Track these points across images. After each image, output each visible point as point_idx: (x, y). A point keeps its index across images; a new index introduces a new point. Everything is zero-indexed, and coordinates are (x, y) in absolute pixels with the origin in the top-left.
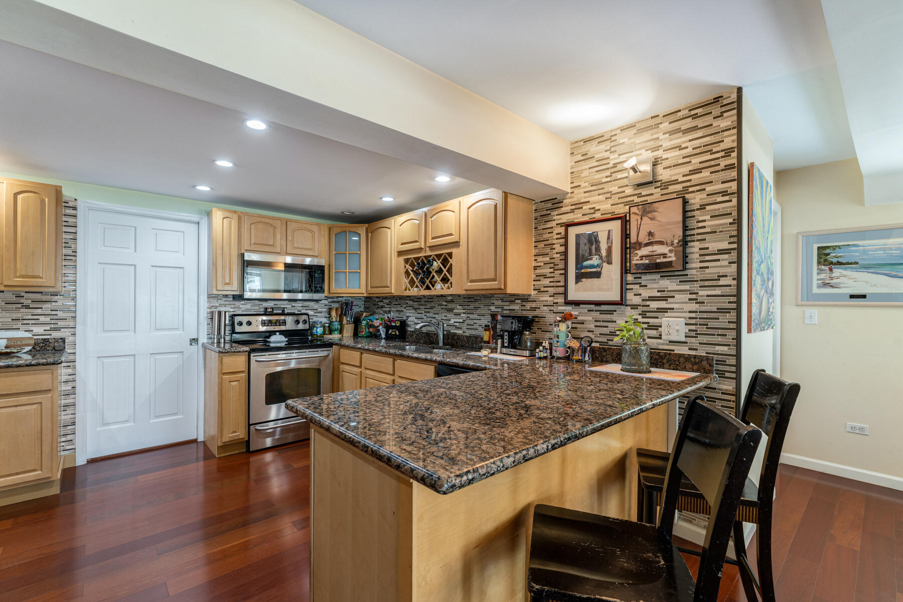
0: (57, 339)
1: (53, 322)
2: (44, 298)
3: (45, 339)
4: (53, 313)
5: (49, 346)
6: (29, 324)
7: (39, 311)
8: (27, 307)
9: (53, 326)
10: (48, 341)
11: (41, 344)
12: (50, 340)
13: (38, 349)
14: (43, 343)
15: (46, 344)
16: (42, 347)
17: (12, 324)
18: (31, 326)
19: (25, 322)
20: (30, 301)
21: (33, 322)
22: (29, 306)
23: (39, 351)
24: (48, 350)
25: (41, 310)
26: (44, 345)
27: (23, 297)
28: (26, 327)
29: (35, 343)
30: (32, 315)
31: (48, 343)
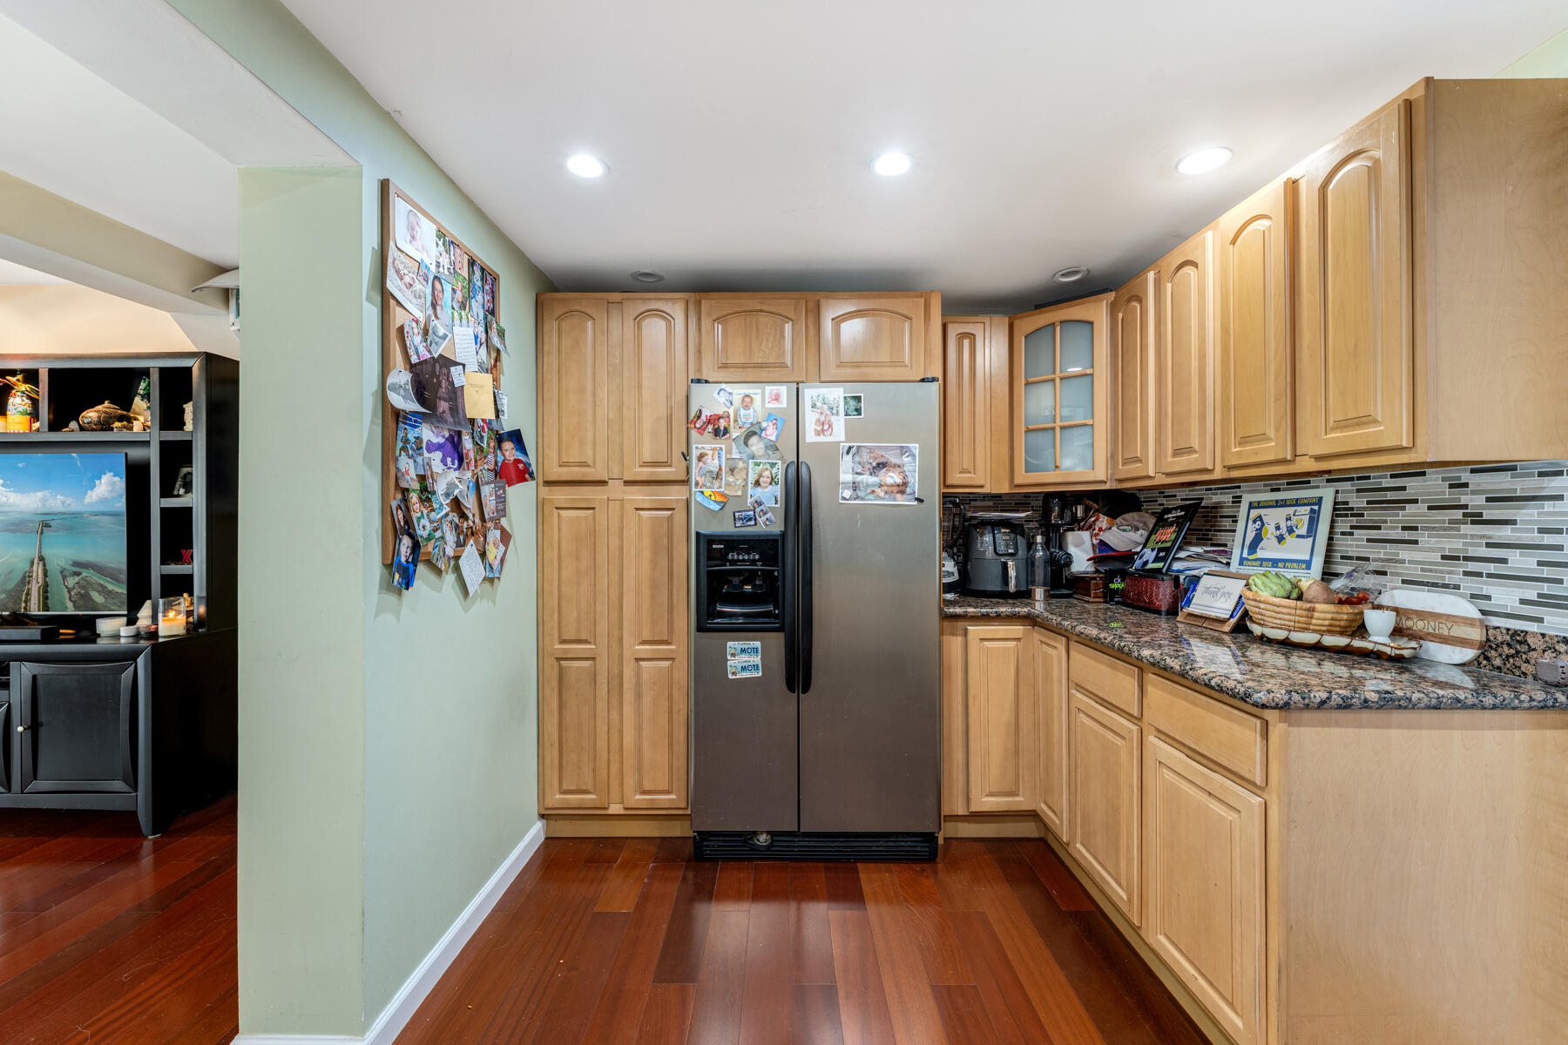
0: (1551, 637)
1: (1546, 572)
2: (1520, 486)
3: (1516, 633)
4: (1548, 539)
5: (1527, 661)
6: (1479, 575)
7: (1505, 533)
8: (1477, 519)
9: (1546, 588)
10: (1524, 642)
11: (1506, 648)
12: (1530, 640)
13: (1498, 662)
14: (1509, 645)
15: (1517, 652)
16: (1508, 657)
17: (1442, 572)
18: (1485, 583)
19: (1472, 566)
20: (1480, 500)
21: (1491, 568)
22: (1481, 515)
23: (1499, 668)
24: (1525, 674)
25: (1513, 531)
26: (1512, 651)
27: (1466, 485)
28: (1470, 585)
29: (1488, 640)
30: (1488, 545)
31: (1524, 648)
